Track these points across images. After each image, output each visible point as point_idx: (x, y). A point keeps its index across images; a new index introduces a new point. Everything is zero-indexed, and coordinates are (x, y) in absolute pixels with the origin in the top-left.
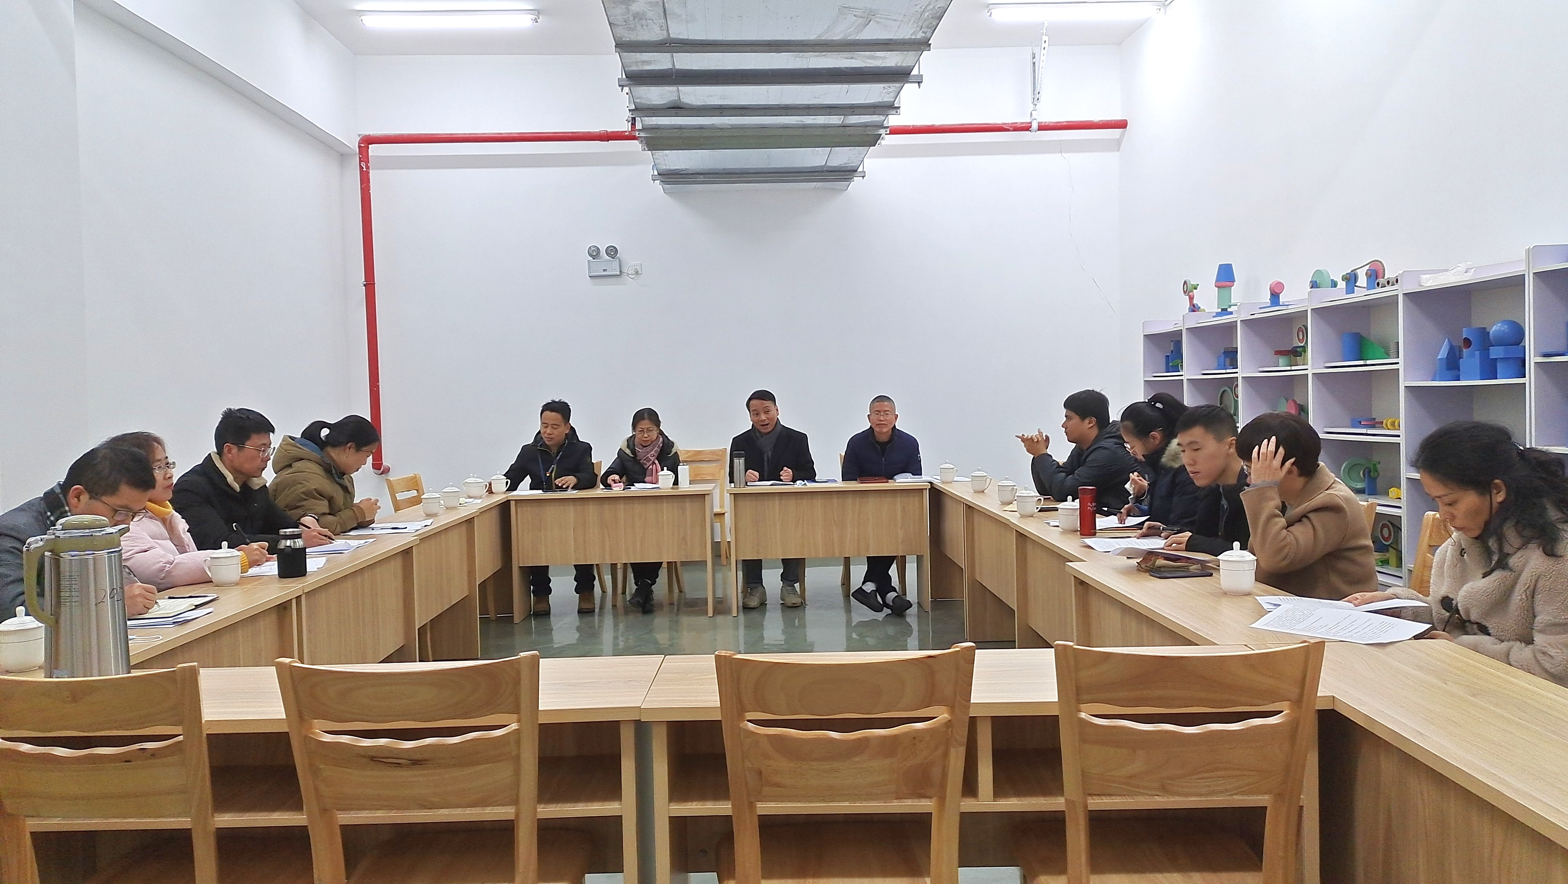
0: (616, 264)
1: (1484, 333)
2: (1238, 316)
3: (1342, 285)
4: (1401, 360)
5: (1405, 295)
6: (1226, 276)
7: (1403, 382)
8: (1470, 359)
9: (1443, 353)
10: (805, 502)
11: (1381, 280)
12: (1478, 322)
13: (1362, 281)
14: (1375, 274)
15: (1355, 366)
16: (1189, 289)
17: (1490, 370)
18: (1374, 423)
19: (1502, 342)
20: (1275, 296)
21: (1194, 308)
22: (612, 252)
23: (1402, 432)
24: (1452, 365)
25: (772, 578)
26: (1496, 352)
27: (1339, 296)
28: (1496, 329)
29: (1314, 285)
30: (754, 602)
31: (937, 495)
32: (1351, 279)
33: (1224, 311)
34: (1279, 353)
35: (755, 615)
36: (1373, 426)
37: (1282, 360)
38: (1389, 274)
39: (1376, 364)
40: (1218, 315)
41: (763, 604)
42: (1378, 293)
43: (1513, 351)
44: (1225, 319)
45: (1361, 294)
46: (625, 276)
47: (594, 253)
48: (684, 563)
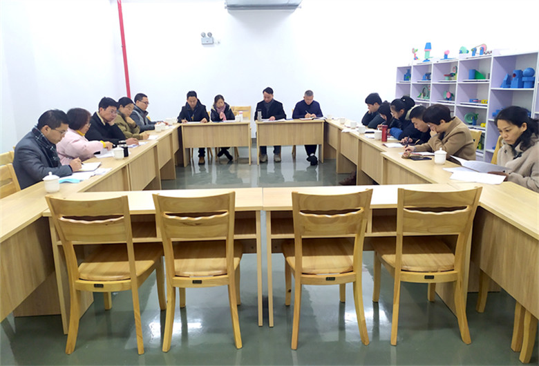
0: (211, 39)
1: (521, 72)
2: (433, 61)
3: (471, 52)
4: (490, 80)
5: (495, 58)
6: (428, 46)
7: (490, 88)
8: (515, 81)
9: (505, 79)
10: (282, 126)
11: (486, 52)
12: (518, 68)
13: (478, 51)
14: (483, 50)
15: (473, 82)
16: (414, 51)
17: (521, 85)
18: (477, 101)
19: (527, 76)
20: (446, 56)
21: (416, 58)
22: (210, 35)
23: (488, 105)
24: (508, 83)
25: (270, 151)
26: (524, 79)
27: (470, 56)
28: (525, 71)
29: (461, 52)
30: (264, 160)
31: (326, 125)
32: (474, 50)
33: (427, 60)
34: (446, 75)
35: (264, 165)
36: (477, 102)
37: (447, 78)
38: (488, 49)
39: (480, 81)
40: (425, 61)
41: (267, 161)
42: (484, 56)
43: (531, 79)
44: (427, 63)
45: (477, 56)
46: (215, 45)
47: (203, 35)
48: (239, 147)
